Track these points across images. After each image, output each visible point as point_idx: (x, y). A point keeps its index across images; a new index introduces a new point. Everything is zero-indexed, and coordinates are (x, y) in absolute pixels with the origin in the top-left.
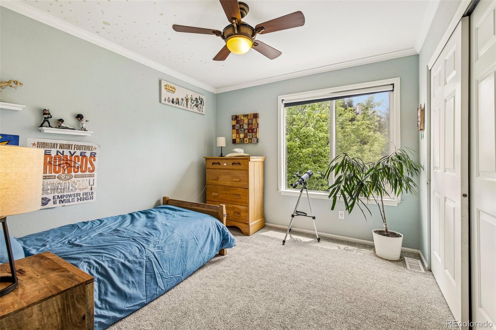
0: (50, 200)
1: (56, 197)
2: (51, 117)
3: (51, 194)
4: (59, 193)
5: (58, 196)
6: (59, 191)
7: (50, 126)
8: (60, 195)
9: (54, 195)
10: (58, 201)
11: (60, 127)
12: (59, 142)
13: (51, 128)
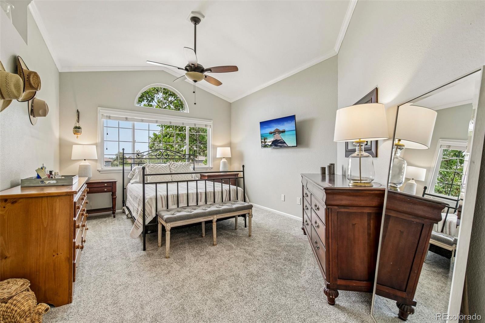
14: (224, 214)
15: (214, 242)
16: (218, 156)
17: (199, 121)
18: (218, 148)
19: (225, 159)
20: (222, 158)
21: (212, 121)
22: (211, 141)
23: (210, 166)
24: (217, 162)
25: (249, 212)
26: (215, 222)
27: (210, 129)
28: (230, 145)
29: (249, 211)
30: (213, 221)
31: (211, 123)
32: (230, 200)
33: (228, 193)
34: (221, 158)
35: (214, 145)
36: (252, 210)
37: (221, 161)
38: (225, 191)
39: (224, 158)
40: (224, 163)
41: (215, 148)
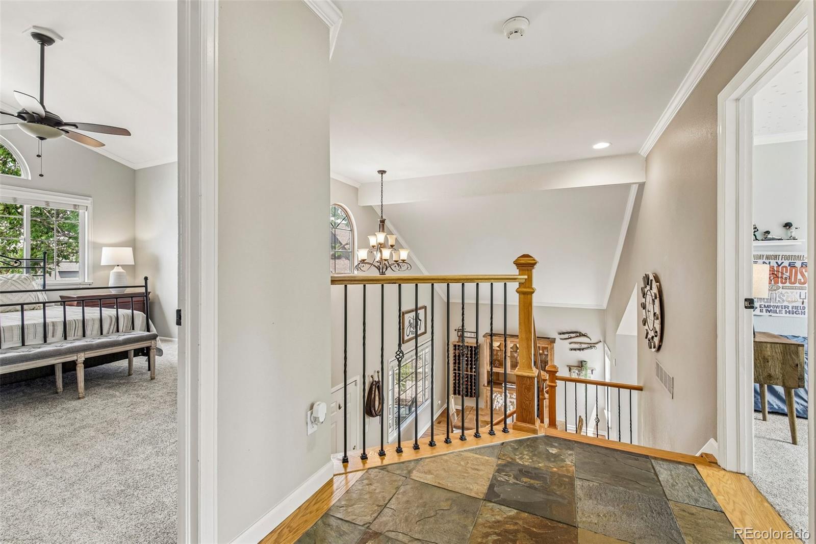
0: (757, 308)
1: (763, 306)
2: (758, 230)
3: (758, 302)
4: (766, 302)
5: (765, 305)
6: (766, 300)
7: (757, 239)
8: (766, 304)
9: (761, 304)
10: (764, 309)
11: (766, 239)
12: (765, 253)
13: (757, 241)
14: (101, 350)
15: (79, 393)
16: (103, 263)
17: (59, 198)
18: (104, 248)
19: (120, 267)
20: (115, 266)
21: (90, 198)
22: (88, 233)
23: (86, 281)
24: (102, 273)
25: (150, 344)
26: (81, 363)
27: (86, 213)
28: (133, 244)
29: (151, 342)
30: (77, 362)
31: (89, 202)
32: (118, 331)
33: (114, 320)
34: (112, 267)
35: (94, 243)
36: (156, 341)
37: (112, 272)
38: (109, 318)
39: (118, 266)
40: (119, 275)
41: (97, 247)
